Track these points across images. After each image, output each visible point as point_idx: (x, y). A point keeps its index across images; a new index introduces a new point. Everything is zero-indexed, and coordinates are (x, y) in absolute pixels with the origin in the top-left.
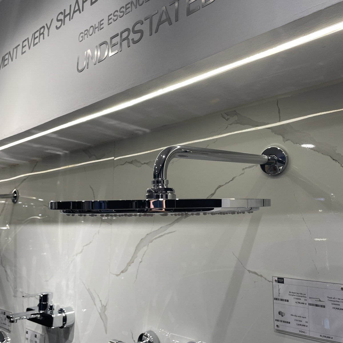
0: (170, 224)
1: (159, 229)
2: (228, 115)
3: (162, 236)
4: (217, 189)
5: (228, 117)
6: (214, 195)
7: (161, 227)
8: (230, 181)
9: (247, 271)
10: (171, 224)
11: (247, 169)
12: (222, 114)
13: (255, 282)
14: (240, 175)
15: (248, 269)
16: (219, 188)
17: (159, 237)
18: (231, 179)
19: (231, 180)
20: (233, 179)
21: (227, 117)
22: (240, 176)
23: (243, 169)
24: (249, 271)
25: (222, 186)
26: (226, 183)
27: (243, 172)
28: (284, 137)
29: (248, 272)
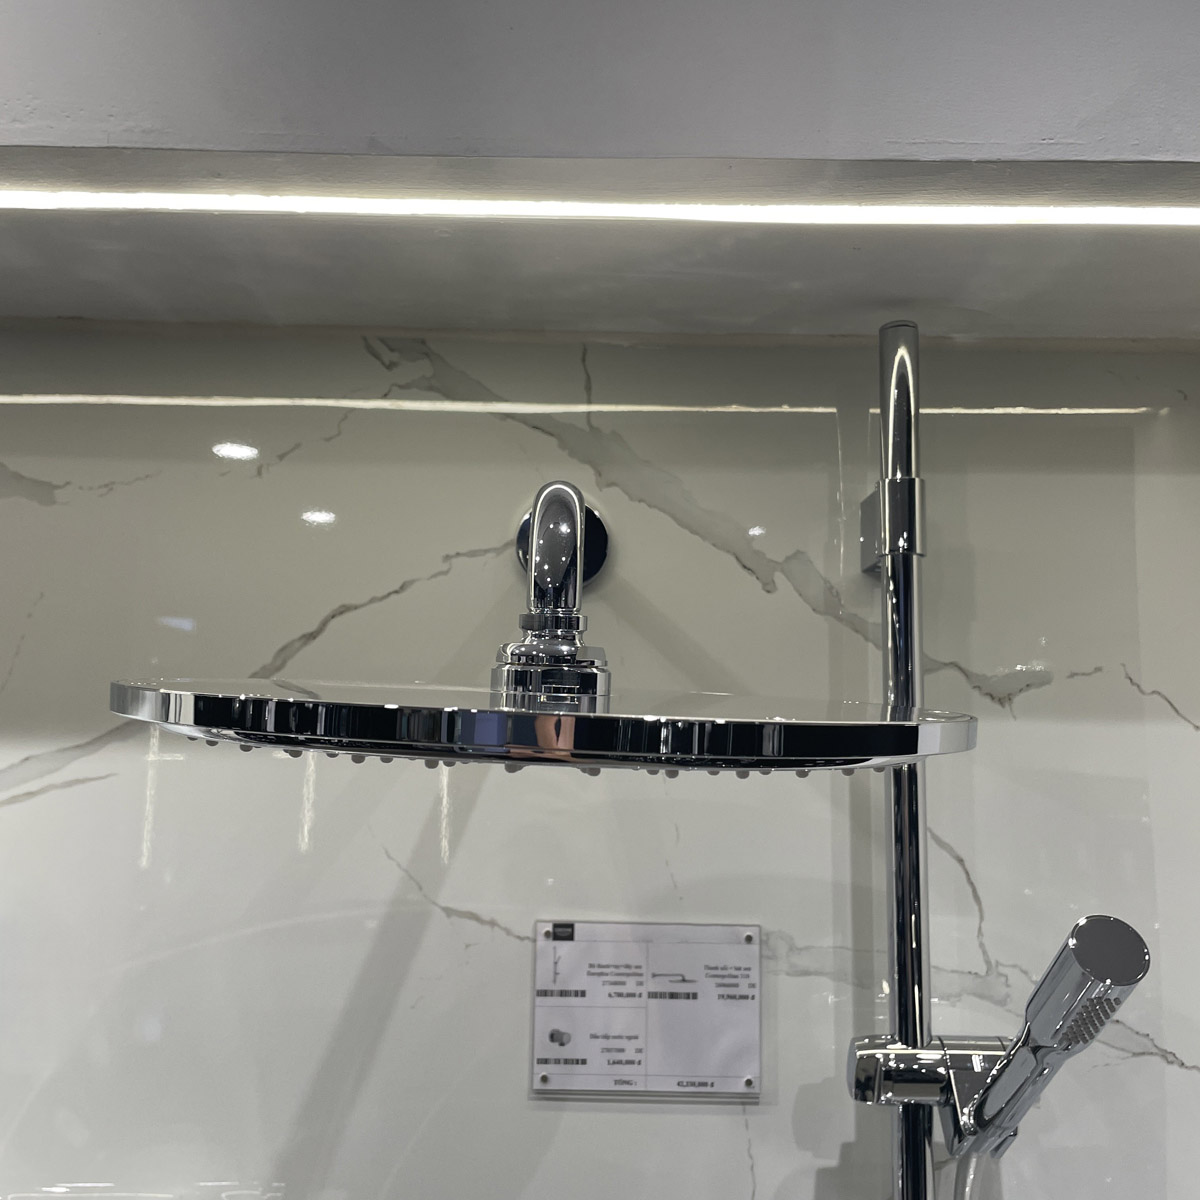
0: (78, 747)
1: (12, 767)
2: (392, 350)
3: (30, 794)
4: (333, 617)
5: (395, 357)
6: (315, 638)
7: (27, 759)
8: (389, 594)
9: (439, 910)
10: (88, 744)
11: (460, 559)
12: (365, 339)
13: (467, 946)
14: (435, 576)
15: (443, 905)
16: (341, 613)
17: (14, 800)
18: (397, 587)
19: (396, 592)
20: (403, 588)
21: (388, 356)
22: (433, 580)
23: (447, 558)
24: (449, 912)
25: (356, 608)
26: (373, 600)
27: (445, 567)
28: (599, 474)
29: (443, 914)
